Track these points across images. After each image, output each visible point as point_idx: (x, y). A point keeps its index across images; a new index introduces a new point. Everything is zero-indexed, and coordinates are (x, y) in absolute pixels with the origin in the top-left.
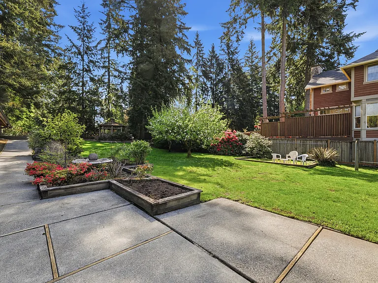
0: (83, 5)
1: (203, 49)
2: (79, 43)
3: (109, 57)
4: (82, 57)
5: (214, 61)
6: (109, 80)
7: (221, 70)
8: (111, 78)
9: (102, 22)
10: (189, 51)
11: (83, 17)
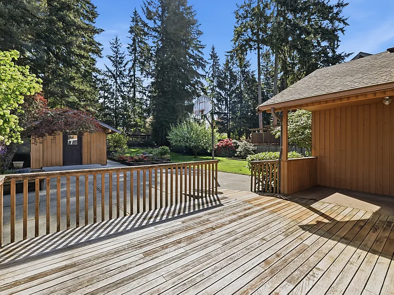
0: (116, 39)
1: (219, 61)
2: (113, 69)
3: (134, 75)
4: (116, 80)
5: (228, 74)
6: (135, 94)
7: (235, 82)
8: (137, 94)
9: (129, 46)
10: (203, 66)
11: (116, 47)
